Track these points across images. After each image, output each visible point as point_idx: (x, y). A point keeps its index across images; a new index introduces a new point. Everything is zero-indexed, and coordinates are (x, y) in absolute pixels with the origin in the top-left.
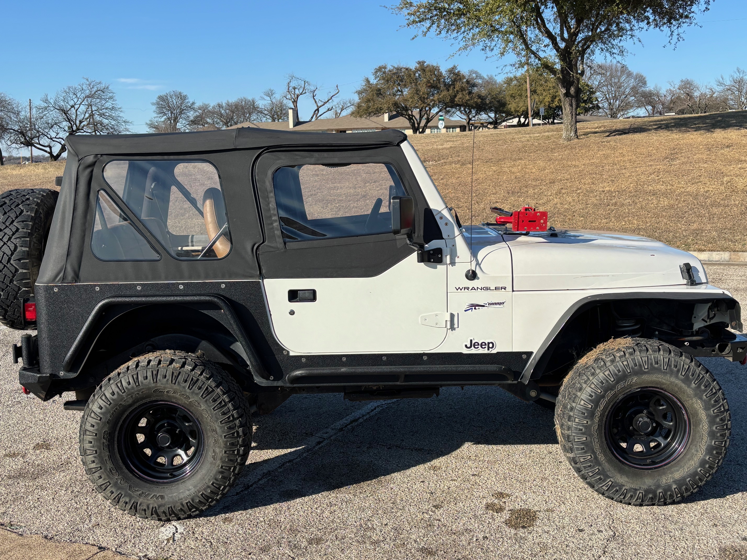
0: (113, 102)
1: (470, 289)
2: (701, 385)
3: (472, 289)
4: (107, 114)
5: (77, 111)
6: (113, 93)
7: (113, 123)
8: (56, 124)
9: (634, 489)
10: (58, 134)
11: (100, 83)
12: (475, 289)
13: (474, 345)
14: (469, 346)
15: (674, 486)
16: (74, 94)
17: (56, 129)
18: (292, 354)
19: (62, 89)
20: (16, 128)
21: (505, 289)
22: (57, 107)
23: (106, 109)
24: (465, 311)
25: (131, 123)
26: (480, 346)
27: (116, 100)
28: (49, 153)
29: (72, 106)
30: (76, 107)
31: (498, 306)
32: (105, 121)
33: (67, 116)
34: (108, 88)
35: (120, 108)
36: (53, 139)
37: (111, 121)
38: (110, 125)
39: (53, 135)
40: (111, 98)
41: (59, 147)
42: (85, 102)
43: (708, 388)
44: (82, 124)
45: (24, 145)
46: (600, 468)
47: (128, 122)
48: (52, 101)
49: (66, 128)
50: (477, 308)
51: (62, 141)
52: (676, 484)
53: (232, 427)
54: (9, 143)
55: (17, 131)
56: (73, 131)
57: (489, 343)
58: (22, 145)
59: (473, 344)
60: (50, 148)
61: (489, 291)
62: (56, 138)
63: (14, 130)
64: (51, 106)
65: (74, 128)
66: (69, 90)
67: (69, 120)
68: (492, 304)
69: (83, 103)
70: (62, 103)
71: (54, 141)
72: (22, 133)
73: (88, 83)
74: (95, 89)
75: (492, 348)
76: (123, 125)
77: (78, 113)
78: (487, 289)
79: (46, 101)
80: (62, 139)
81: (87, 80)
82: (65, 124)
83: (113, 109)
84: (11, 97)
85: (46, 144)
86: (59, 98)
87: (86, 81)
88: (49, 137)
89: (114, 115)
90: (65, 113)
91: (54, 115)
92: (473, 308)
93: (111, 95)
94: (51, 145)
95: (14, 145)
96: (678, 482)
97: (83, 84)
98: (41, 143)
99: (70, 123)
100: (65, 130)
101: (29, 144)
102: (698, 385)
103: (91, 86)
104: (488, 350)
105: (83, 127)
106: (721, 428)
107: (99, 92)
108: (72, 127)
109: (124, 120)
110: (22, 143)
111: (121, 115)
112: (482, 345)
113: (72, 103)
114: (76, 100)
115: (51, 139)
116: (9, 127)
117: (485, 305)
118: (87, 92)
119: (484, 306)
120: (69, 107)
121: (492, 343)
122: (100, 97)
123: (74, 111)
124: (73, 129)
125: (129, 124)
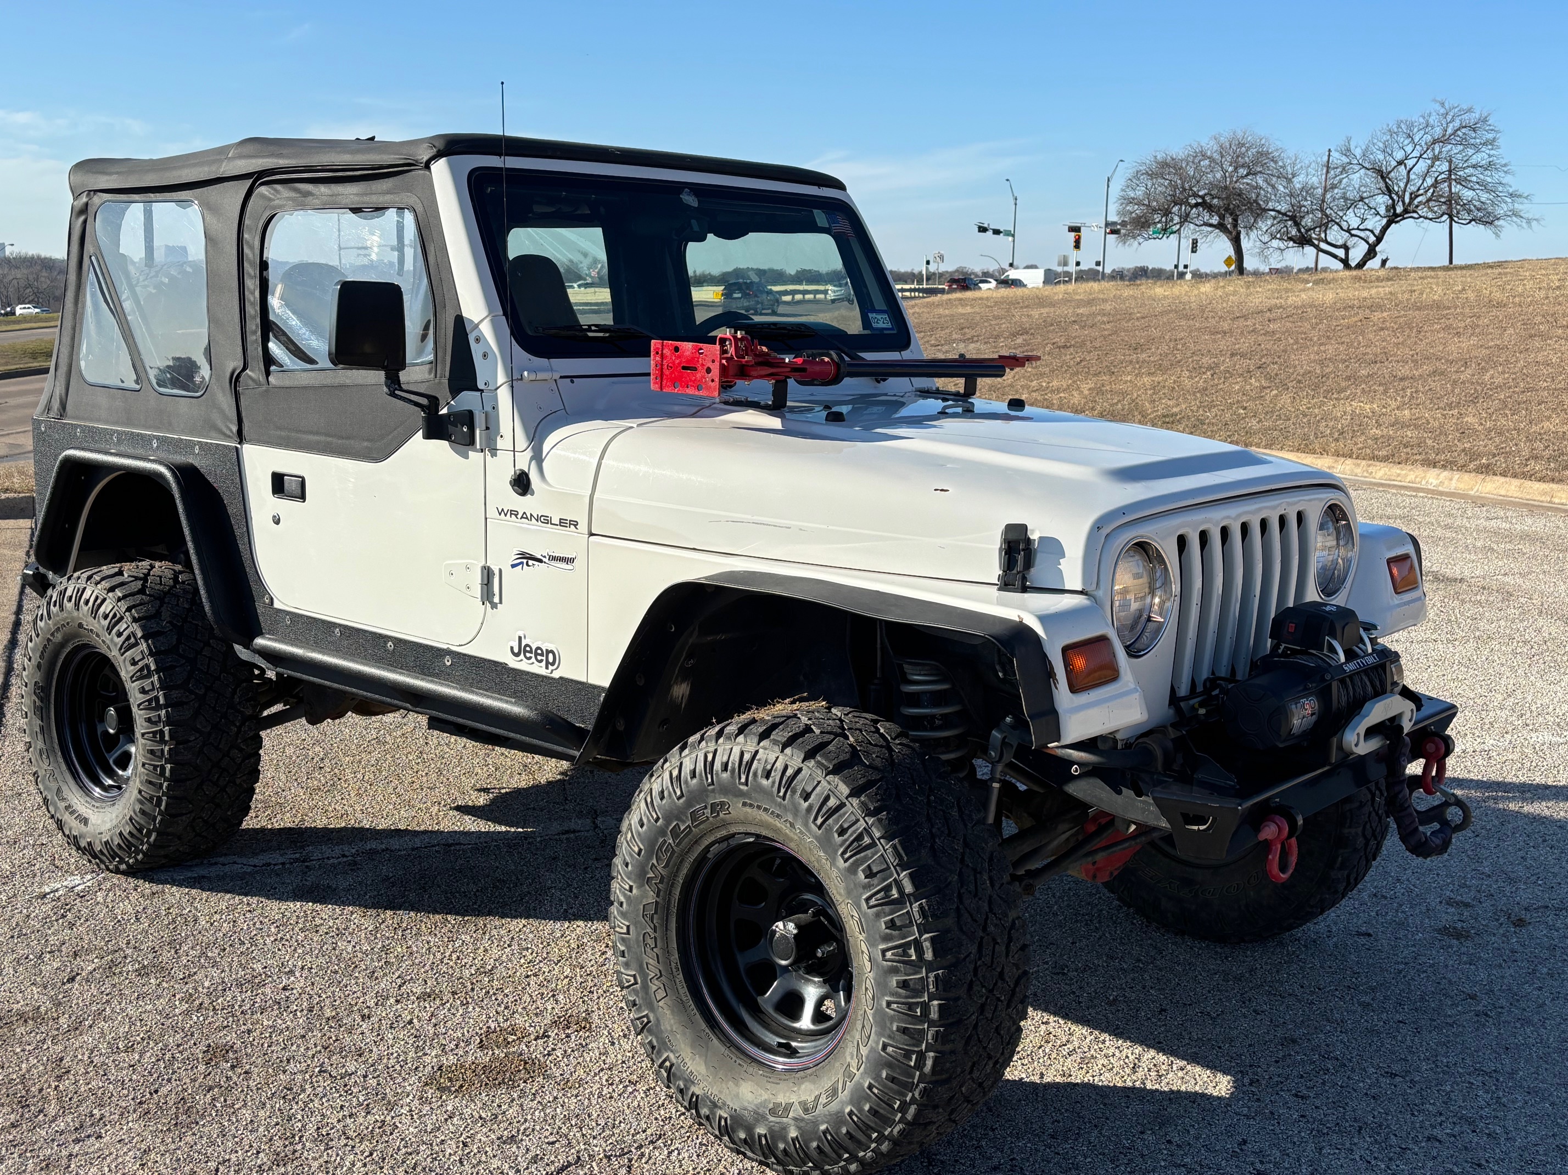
0: (1492, 152)
1: (519, 516)
2: (859, 866)
3: (522, 517)
4: (1474, 179)
5: (1409, 172)
6: (1497, 132)
7: (1484, 196)
8: (1362, 199)
9: (711, 1101)
10: (1363, 220)
11: (1470, 110)
12: (527, 518)
13: (525, 651)
14: (516, 650)
15: (793, 1133)
16: (1409, 136)
17: (1363, 211)
18: (277, 605)
19: (1385, 127)
20: (1283, 207)
21: (575, 526)
22: (1367, 165)
23: (1474, 167)
24: (513, 566)
25: (1526, 198)
26: (533, 655)
27: (1498, 147)
28: (1341, 260)
29: (1400, 163)
30: (1410, 163)
31: (564, 565)
32: (1467, 194)
33: (1386, 183)
34: (1485, 120)
35: (1505, 165)
36: (1353, 232)
37: (1480, 193)
38: (1477, 204)
39: (1354, 222)
40: (1491, 143)
41: (1364, 248)
42: (1430, 154)
43: (875, 881)
44: (1416, 202)
45: (1295, 242)
46: (652, 1017)
47: (1520, 196)
48: (1358, 152)
49: (1382, 211)
50: (531, 562)
51: (1372, 235)
52: (799, 1128)
53: (153, 719)
54: (1266, 238)
55: (1285, 214)
56: (1396, 215)
57: (548, 652)
58: (1291, 244)
59: (522, 650)
60: (1347, 249)
61: (549, 525)
62: (1358, 229)
63: (1279, 212)
64: (1356, 162)
65: (1399, 209)
66: (1399, 127)
67: (1389, 191)
68: (554, 558)
69: (1425, 156)
70: (1381, 156)
71: (1353, 235)
72: (1293, 218)
73: (1442, 111)
74: (1457, 124)
75: (553, 664)
76: (1506, 202)
77: (1412, 177)
78: (547, 520)
79: (1347, 152)
80: (1372, 231)
81: (1443, 104)
82: (1382, 201)
83: (1490, 166)
84: (1279, 144)
85: (1339, 243)
86: (1374, 144)
87: (1437, 106)
88: (1345, 227)
89: (1489, 180)
90: (1382, 177)
91: (1358, 180)
92: (525, 561)
93: (1490, 136)
94: (1349, 244)
95: (1275, 243)
96: (802, 1124)
97: (1430, 115)
98: (1329, 240)
99: (1392, 198)
100: (1378, 214)
101: (1303, 241)
102: (852, 864)
103: (1449, 118)
104: (547, 668)
105: (1417, 206)
106: (903, 1009)
107: (1464, 130)
108: (1394, 207)
109: (1511, 190)
110: (1290, 239)
111: (1507, 179)
112: (538, 652)
113: (1399, 155)
114: (1409, 149)
115: (1348, 231)
116: (1270, 205)
117: (544, 559)
118: (1438, 132)
119: (540, 561)
120: (1394, 163)
121: (552, 652)
122: (1464, 143)
123: (1404, 172)
124: (1395, 210)
125: (1521, 200)
